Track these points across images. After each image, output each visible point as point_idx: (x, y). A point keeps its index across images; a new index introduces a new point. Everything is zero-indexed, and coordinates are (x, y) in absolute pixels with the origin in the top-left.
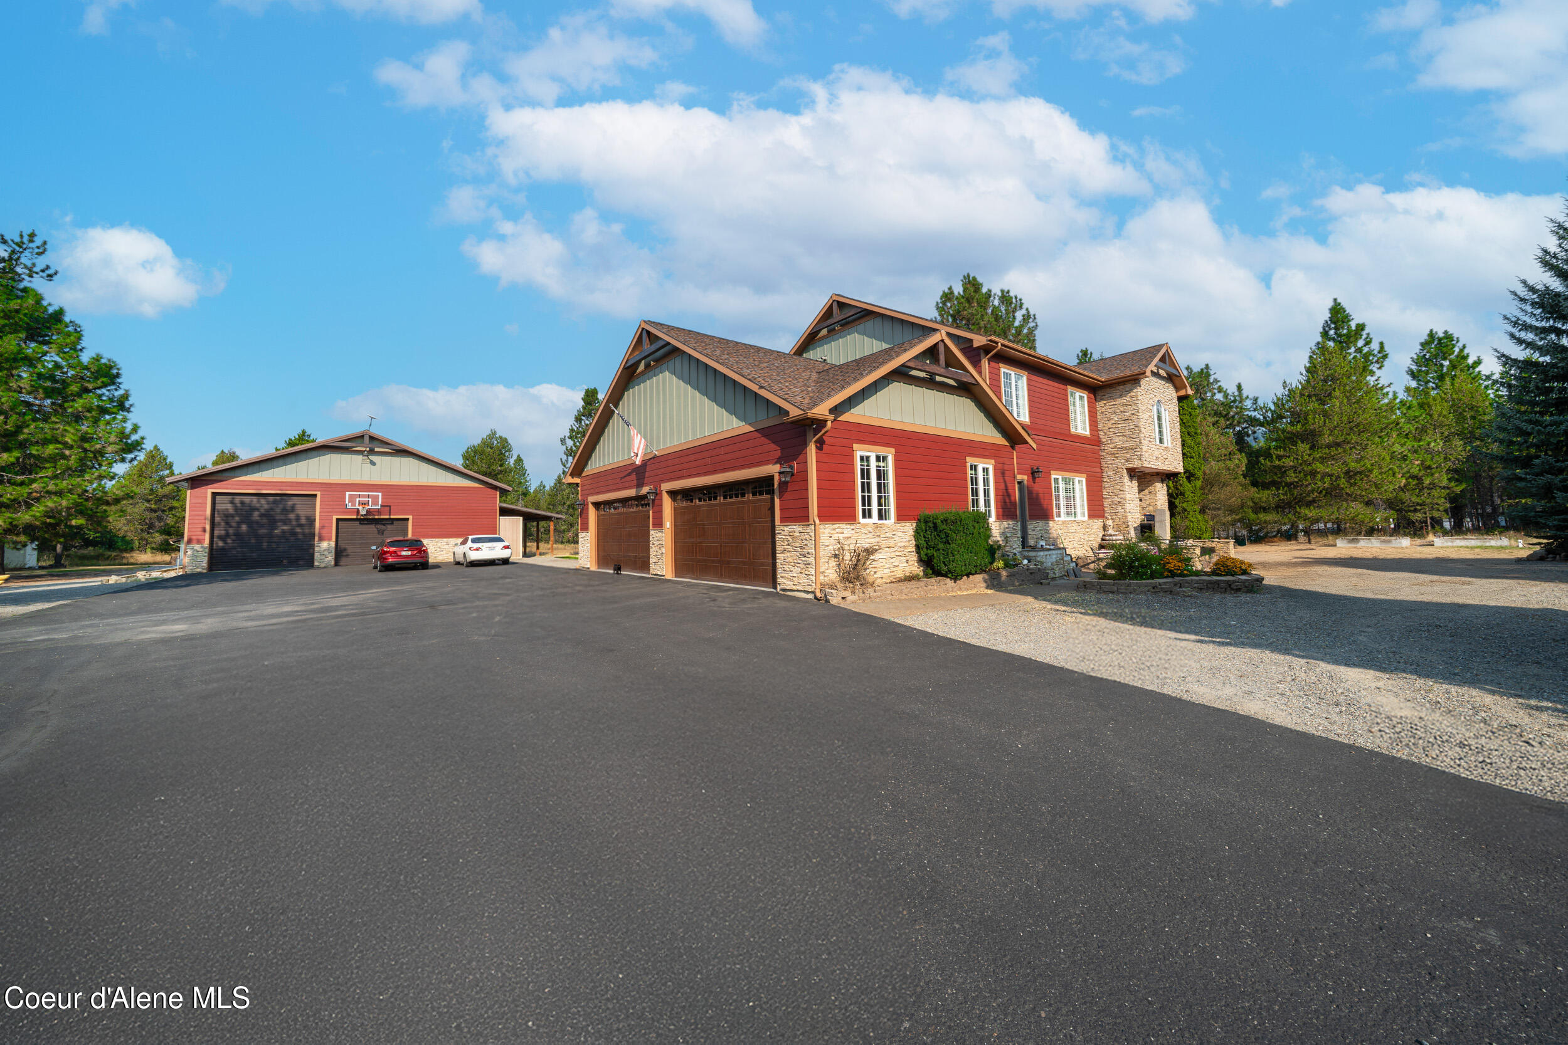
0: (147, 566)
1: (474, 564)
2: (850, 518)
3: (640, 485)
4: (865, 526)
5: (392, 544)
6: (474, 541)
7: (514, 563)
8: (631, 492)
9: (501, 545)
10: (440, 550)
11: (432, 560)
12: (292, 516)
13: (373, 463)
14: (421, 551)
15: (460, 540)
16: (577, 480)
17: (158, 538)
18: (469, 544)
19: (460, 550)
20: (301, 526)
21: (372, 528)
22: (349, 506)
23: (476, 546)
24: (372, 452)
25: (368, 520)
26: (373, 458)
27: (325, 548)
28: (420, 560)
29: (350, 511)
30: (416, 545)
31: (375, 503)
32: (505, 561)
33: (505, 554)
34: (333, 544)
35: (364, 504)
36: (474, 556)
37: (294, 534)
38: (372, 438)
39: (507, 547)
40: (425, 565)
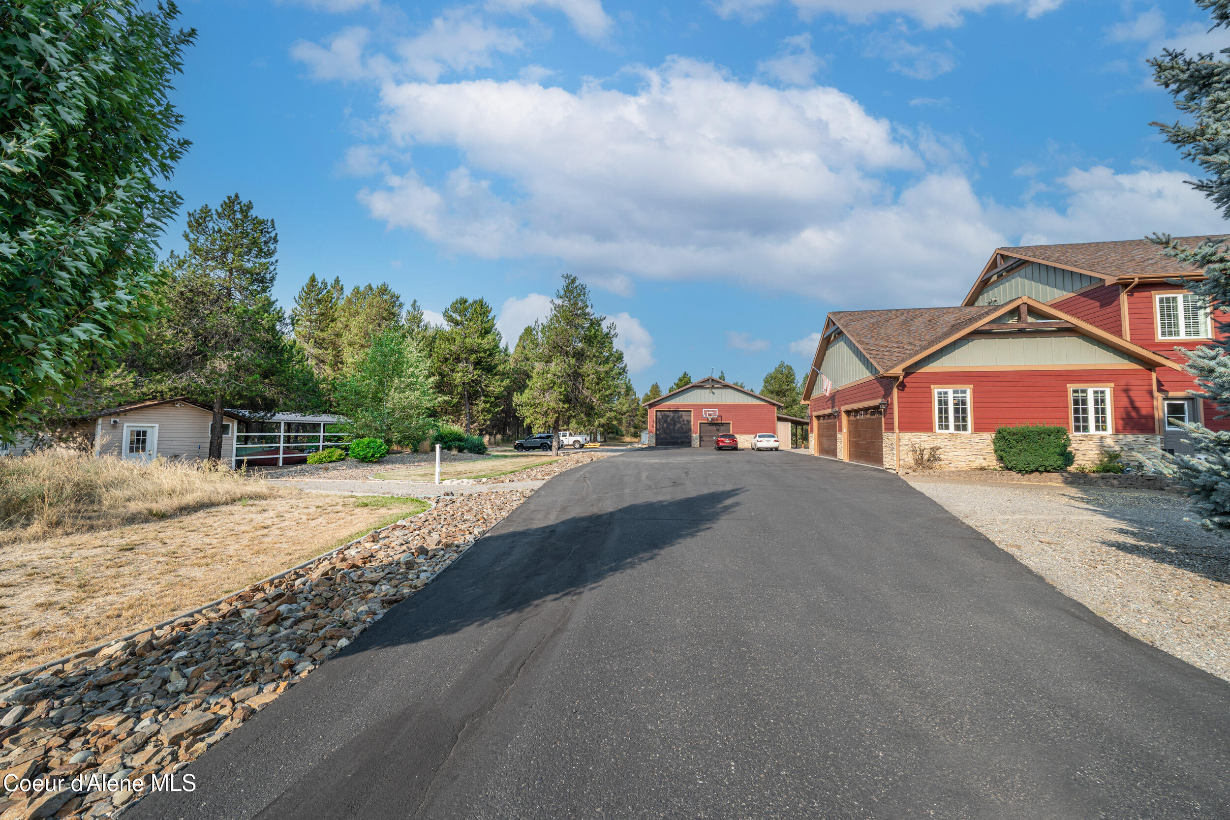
0: (631, 443)
1: (759, 450)
2: (929, 428)
3: (833, 407)
4: (940, 434)
5: (722, 436)
6: (760, 436)
7: (781, 450)
8: (829, 411)
9: (773, 439)
10: (744, 441)
11: (739, 446)
12: (681, 420)
13: (714, 393)
14: (734, 441)
15: (754, 436)
16: (807, 402)
17: (632, 430)
18: (757, 438)
19: (754, 441)
20: (684, 424)
21: (714, 428)
22: (704, 416)
23: (760, 439)
24: (713, 387)
25: (712, 424)
26: (714, 391)
27: (695, 436)
28: (733, 446)
29: (705, 419)
30: (732, 438)
31: (715, 415)
32: (777, 449)
33: (776, 445)
34: (698, 435)
35: (710, 415)
36: (759, 445)
37: (682, 429)
38: (713, 380)
39: (776, 441)
40: (735, 449)
